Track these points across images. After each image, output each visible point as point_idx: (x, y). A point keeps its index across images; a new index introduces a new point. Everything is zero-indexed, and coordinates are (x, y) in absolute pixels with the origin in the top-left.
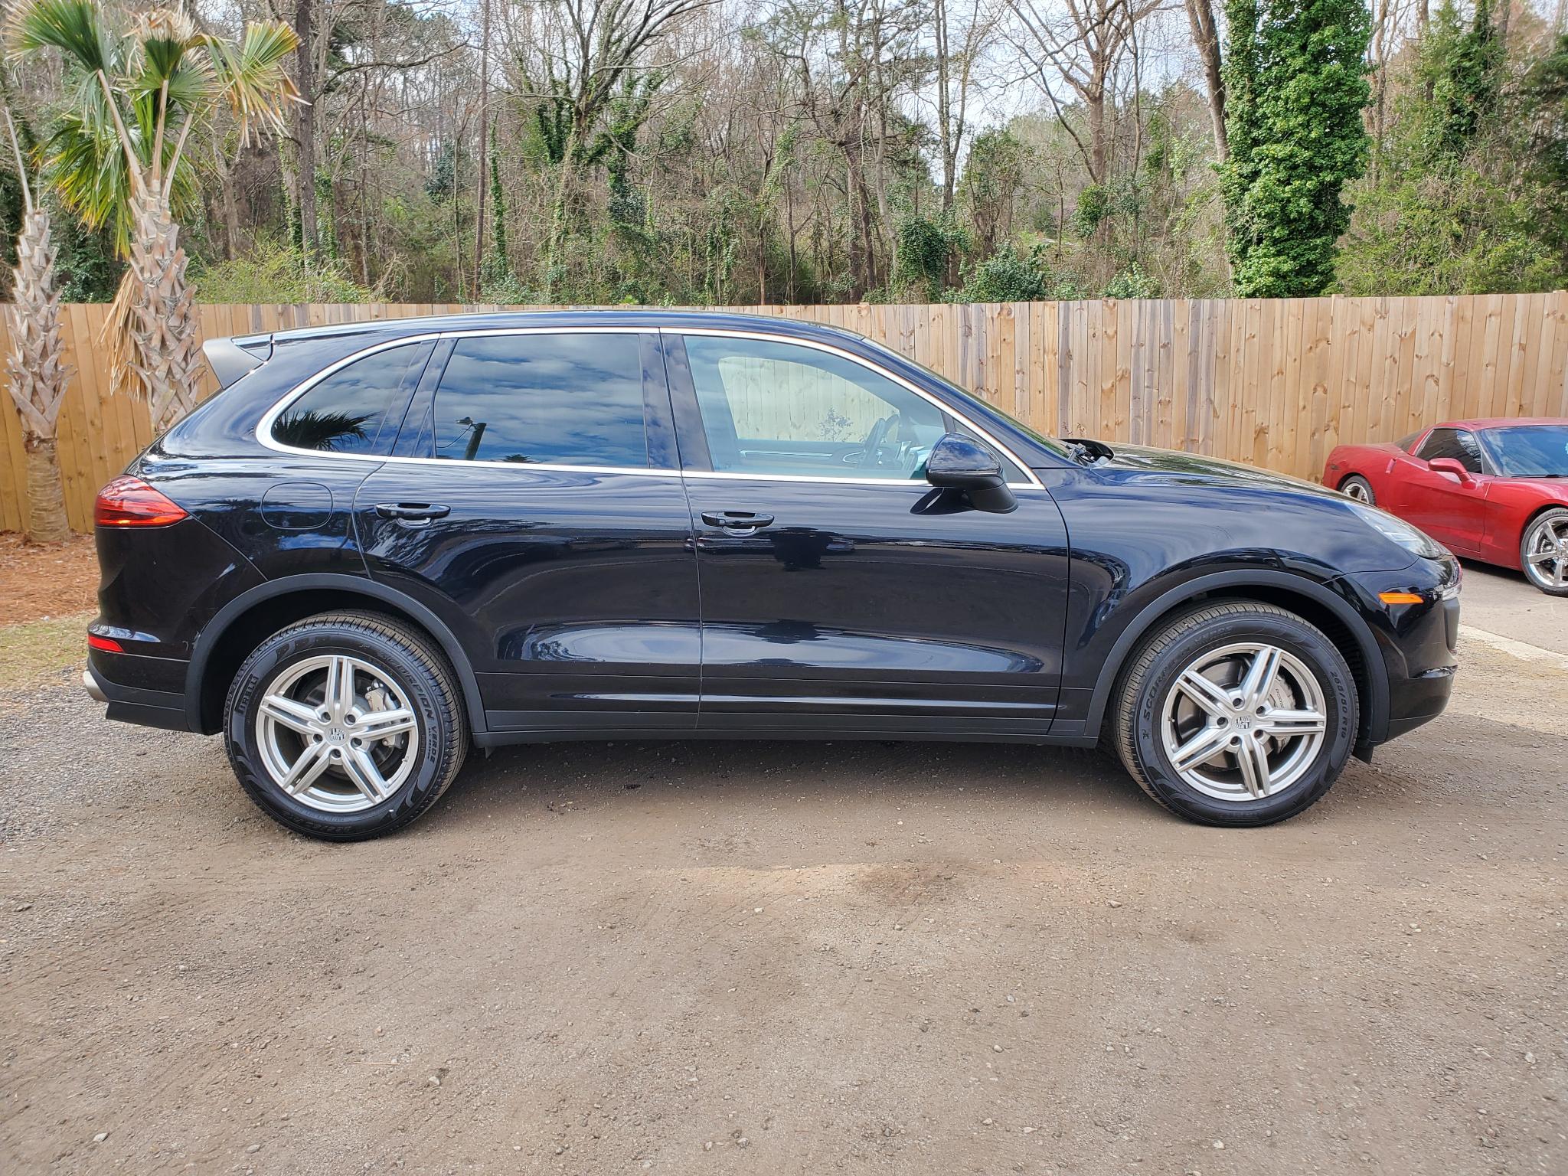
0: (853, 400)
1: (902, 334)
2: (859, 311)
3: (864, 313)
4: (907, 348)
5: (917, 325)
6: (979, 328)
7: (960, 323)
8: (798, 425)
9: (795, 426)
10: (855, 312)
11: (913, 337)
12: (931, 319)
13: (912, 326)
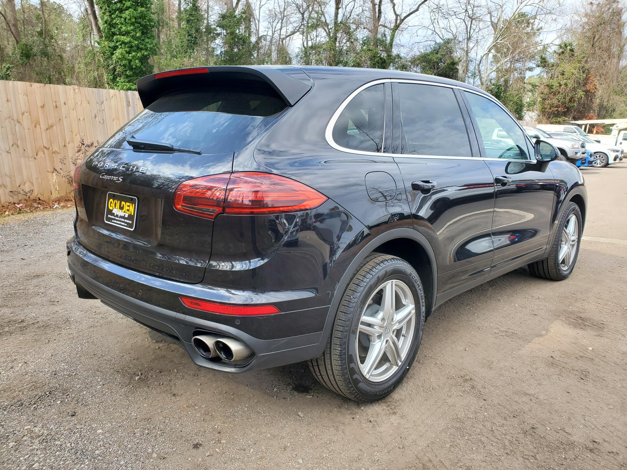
0: (76, 135)
1: (97, 103)
2: (74, 90)
3: (77, 91)
4: (101, 110)
5: (104, 99)
6: (133, 103)
7: (124, 100)
8: (48, 148)
9: (46, 148)
10: (72, 90)
11: (103, 105)
12: (111, 97)
13: (102, 99)
